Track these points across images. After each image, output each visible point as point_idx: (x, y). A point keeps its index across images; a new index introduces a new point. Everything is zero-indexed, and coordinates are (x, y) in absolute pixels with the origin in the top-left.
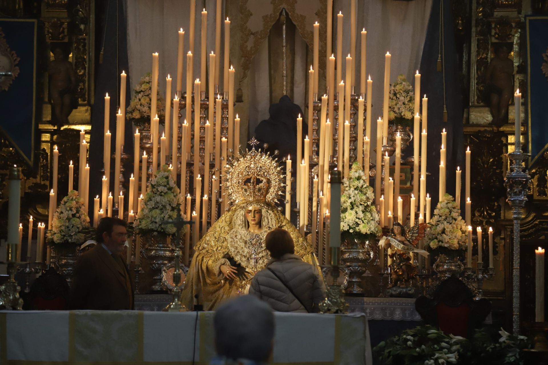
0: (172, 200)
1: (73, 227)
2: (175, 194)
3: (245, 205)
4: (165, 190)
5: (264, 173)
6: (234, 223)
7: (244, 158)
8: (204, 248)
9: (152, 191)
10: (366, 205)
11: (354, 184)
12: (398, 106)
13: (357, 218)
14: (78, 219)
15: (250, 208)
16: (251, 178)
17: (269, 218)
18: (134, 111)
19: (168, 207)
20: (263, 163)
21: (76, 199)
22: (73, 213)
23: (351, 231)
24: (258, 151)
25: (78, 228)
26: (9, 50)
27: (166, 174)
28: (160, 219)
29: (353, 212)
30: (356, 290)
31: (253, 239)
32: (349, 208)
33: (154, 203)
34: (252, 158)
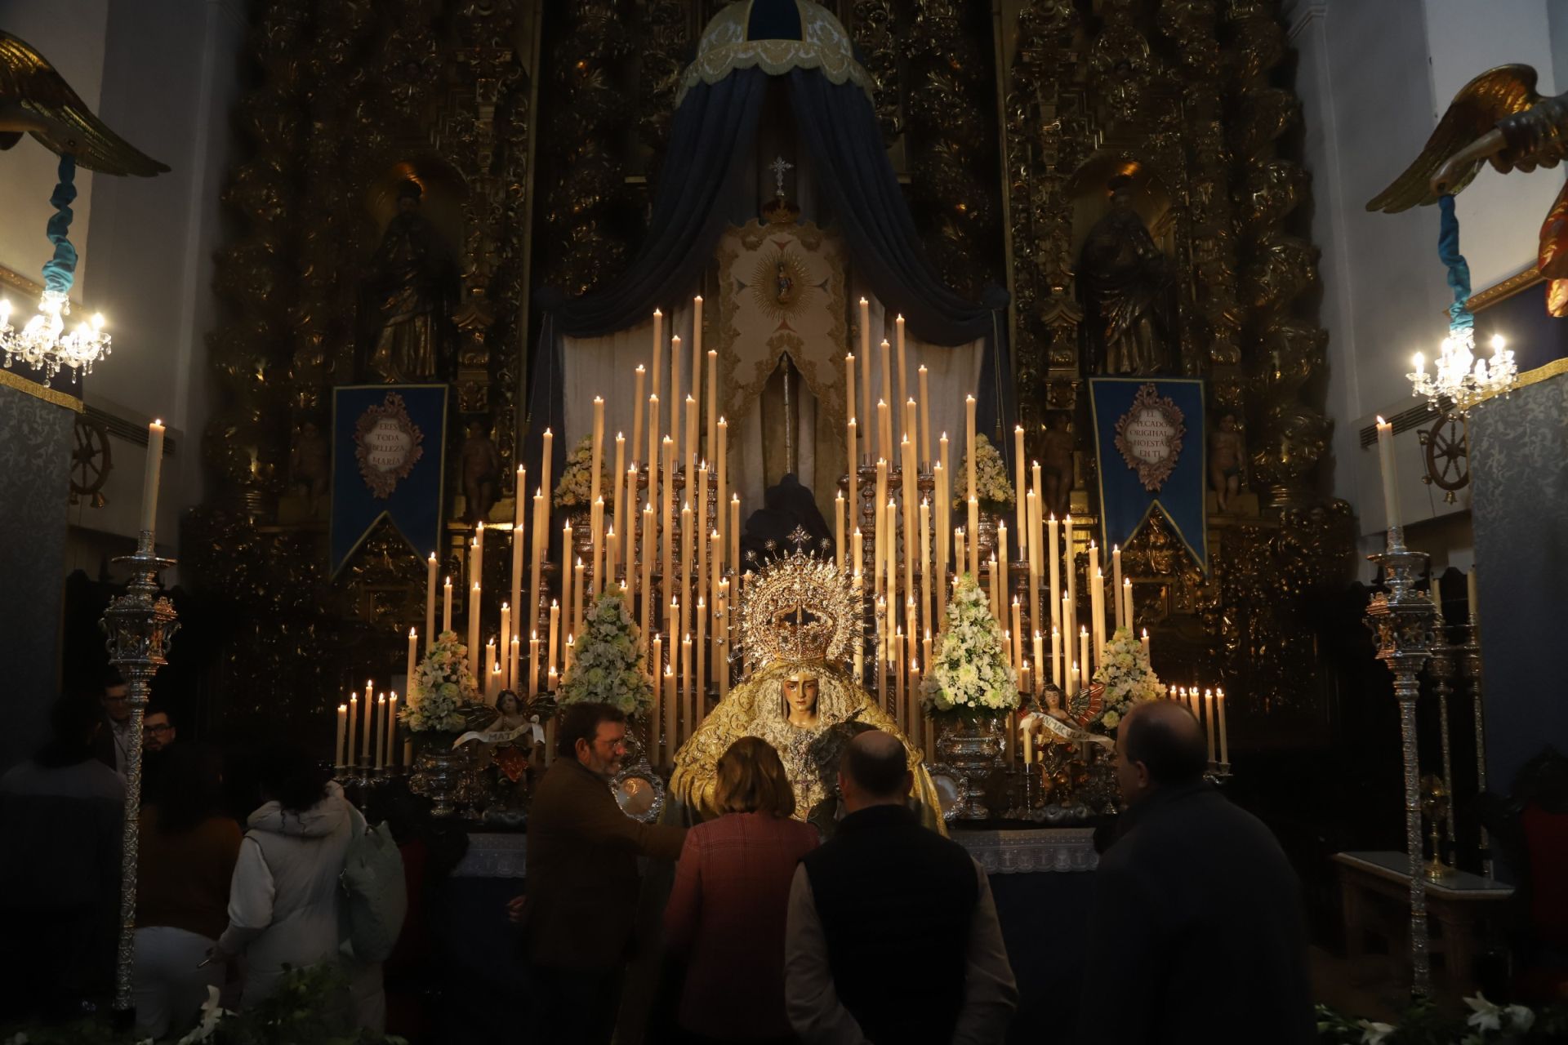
0: (626, 650)
1: (444, 700)
2: (632, 638)
3: (785, 670)
4: (614, 630)
5: (821, 601)
6: (759, 707)
7: (779, 571)
8: (695, 760)
9: (589, 633)
10: (992, 652)
11: (969, 614)
12: (983, 481)
13: (980, 679)
14: (454, 687)
15: (794, 678)
16: (796, 611)
17: (834, 697)
18: (565, 493)
19: (620, 664)
20: (820, 581)
21: (453, 648)
22: (446, 674)
23: (971, 704)
24: (808, 555)
25: (454, 703)
26: (410, 424)
27: (615, 600)
28: (605, 688)
29: (973, 668)
30: (979, 812)
31: (801, 744)
32: (963, 661)
33: (592, 657)
34: (796, 570)
